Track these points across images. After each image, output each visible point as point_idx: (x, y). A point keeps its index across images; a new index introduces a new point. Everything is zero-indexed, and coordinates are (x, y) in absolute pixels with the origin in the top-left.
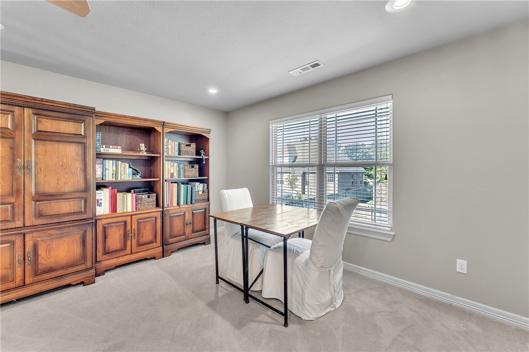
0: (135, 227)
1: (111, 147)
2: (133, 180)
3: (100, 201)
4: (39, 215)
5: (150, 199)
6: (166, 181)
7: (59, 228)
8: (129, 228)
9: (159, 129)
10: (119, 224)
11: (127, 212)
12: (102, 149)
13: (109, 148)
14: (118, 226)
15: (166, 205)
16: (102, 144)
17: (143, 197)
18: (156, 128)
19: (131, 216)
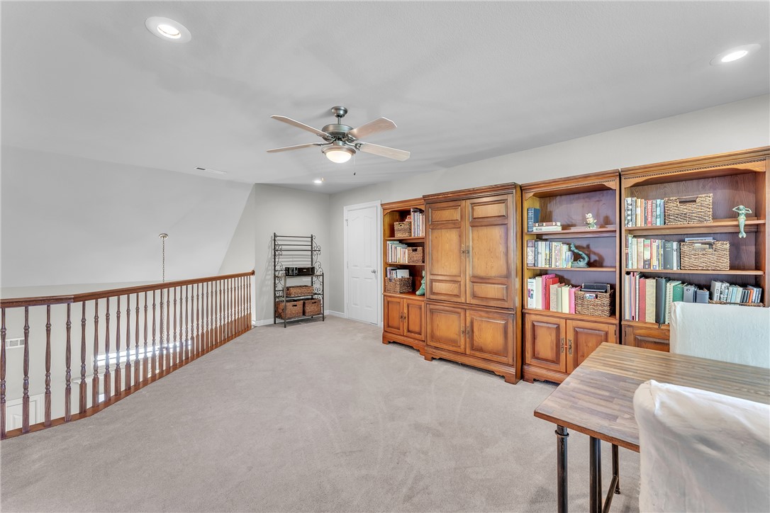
0: (571, 336)
1: (544, 224)
2: (573, 269)
3: (532, 292)
4: (474, 296)
5: (598, 301)
6: (628, 273)
7: (487, 312)
8: (563, 336)
9: (613, 184)
10: (550, 326)
11: (562, 313)
12: (534, 228)
13: (543, 225)
14: (548, 327)
15: (627, 316)
16: (535, 222)
17: (588, 295)
18: (606, 184)
19: (566, 319)
